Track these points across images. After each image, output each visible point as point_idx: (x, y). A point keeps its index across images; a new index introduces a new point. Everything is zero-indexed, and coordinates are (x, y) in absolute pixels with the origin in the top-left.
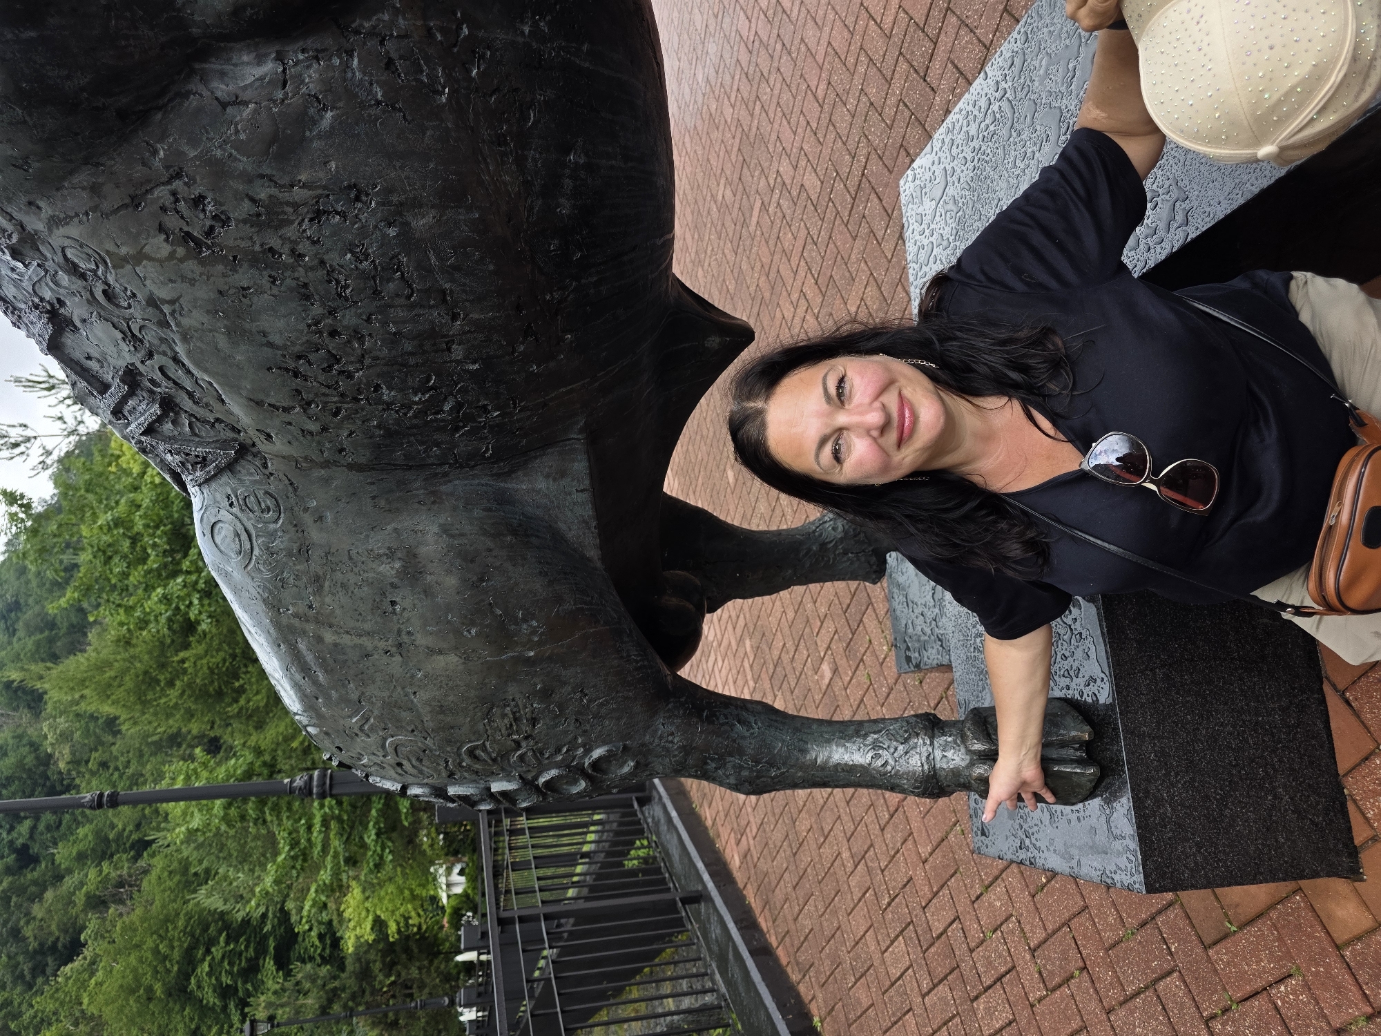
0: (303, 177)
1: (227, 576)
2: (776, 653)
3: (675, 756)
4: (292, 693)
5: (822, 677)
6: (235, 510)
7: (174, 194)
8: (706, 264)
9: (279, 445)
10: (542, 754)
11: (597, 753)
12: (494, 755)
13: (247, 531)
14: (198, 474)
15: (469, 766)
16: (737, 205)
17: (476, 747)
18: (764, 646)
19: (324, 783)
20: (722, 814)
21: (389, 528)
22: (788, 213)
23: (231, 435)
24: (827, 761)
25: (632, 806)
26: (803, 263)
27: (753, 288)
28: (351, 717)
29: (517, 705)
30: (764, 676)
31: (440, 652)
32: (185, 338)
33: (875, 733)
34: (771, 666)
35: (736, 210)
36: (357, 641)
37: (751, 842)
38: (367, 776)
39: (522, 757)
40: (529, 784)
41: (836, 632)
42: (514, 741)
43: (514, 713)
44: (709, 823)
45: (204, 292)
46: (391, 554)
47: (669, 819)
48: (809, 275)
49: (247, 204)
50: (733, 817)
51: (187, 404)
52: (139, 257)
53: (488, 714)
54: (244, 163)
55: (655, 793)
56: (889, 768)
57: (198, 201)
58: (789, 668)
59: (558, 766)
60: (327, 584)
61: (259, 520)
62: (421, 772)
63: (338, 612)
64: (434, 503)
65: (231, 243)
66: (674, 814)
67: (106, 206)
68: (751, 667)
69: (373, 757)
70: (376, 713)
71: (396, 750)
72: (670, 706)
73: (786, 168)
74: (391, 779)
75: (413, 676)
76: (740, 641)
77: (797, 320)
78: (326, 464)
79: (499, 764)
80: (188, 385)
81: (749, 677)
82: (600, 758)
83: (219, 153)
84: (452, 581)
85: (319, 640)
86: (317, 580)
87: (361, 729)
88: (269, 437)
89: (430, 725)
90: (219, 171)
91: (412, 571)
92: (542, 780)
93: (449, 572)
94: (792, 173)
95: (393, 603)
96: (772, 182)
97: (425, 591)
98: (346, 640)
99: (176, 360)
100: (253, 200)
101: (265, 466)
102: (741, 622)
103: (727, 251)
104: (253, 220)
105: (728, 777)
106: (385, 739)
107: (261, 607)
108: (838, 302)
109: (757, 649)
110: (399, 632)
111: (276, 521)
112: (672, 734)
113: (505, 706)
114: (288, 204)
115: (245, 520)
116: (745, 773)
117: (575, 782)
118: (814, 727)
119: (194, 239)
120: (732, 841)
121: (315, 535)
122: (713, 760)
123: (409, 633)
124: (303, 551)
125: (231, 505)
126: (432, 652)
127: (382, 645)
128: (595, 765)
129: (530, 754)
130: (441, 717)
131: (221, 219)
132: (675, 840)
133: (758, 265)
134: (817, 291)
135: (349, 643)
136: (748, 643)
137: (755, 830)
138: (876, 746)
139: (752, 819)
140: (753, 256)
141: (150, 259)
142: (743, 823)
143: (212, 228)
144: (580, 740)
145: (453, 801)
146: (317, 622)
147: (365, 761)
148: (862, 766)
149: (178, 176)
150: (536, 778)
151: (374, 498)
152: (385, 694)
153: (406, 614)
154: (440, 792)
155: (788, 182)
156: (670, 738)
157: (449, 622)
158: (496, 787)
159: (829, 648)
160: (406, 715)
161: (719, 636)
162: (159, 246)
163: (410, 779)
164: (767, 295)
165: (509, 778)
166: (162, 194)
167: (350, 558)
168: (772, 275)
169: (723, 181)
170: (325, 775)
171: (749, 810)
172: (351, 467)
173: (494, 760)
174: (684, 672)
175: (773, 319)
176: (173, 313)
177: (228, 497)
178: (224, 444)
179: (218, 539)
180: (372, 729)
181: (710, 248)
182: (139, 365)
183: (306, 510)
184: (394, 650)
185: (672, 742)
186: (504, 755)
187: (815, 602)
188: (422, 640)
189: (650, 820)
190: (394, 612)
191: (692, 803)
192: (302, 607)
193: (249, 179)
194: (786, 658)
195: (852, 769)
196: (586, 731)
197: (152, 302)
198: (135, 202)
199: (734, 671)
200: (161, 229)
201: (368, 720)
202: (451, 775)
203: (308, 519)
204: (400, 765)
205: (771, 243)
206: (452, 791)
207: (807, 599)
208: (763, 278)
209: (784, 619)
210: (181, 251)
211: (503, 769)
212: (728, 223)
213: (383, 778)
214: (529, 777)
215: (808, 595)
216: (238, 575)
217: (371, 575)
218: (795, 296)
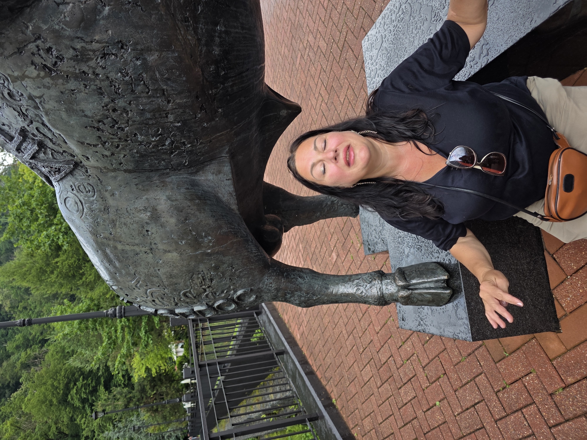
0: (97, 38)
1: (73, 221)
2: (313, 249)
3: (273, 293)
4: (104, 272)
5: (333, 258)
6: (75, 192)
7: (37, 46)
8: (278, 83)
9: (92, 162)
10: (215, 294)
11: (239, 292)
12: (195, 295)
13: (80, 201)
14: (57, 176)
15: (184, 300)
16: (290, 56)
17: (187, 292)
18: (308, 247)
19: (121, 312)
20: (292, 317)
21: (144, 198)
22: (313, 58)
23: (71, 158)
24: (337, 292)
25: (254, 316)
26: (320, 81)
27: (298, 92)
28: (131, 281)
29: (204, 273)
30: (308, 259)
31: (169, 252)
32: (47, 114)
33: (357, 279)
34: (311, 255)
35: (290, 58)
36: (132, 248)
37: (304, 328)
38: (140, 306)
39: (207, 296)
40: (210, 307)
41: (338, 239)
42: (203, 289)
43: (203, 277)
44: (286, 321)
45: (54, 92)
46: (145, 209)
47: (270, 321)
48: (323, 86)
49: (71, 51)
50: (297, 319)
51: (50, 144)
52: (23, 77)
53: (191, 278)
54: (69, 32)
55: (263, 310)
56: (363, 294)
57: (49, 50)
58: (318, 255)
59: (223, 299)
60: (118, 223)
61: (86, 196)
62: (163, 304)
63: (123, 235)
64: (163, 186)
65: (65, 69)
66: (271, 318)
67: (6, 53)
68: (302, 256)
69: (142, 298)
70: (142, 279)
71: (152, 294)
72: (270, 271)
73: (311, 38)
74: (150, 307)
75: (158, 262)
76: (297, 245)
77: (318, 105)
78: (114, 170)
79: (197, 298)
80: (50, 135)
81: (302, 260)
82: (241, 295)
83: (57, 27)
84: (173, 221)
85: (116, 248)
86: (113, 222)
87: (136, 286)
88: (88, 158)
89: (166, 283)
90: (58, 35)
91: (155, 217)
92: (216, 305)
93: (171, 216)
94: (314, 41)
95: (147, 231)
96: (305, 45)
97: (161, 225)
98: (127, 248)
99: (43, 124)
100: (74, 49)
101: (87, 172)
102: (298, 237)
103: (286, 77)
104: (75, 58)
105: (295, 300)
106: (147, 290)
107: (89, 235)
108: (336, 97)
109: (305, 248)
110: (151, 244)
111: (93, 196)
112: (271, 283)
113: (199, 274)
114: (90, 50)
115: (79, 196)
116: (303, 299)
117: (230, 305)
118: (331, 278)
119: (48, 68)
120: (296, 328)
121: (111, 202)
122: (289, 293)
123: (155, 244)
124: (106, 209)
125: (73, 190)
126: (165, 251)
127: (143, 249)
128: (239, 298)
129: (210, 294)
130: (171, 279)
131: (60, 58)
132: (272, 329)
133: (300, 83)
134: (326, 93)
135: (129, 249)
136: (301, 246)
137: (306, 323)
138: (357, 285)
139: (304, 319)
140: (298, 78)
141: (29, 77)
142: (301, 321)
143: (56, 63)
144: (232, 287)
145: (178, 315)
146: (114, 240)
147: (138, 300)
148: (352, 294)
149: (39, 38)
150: (213, 304)
151: (136, 185)
152: (146, 271)
153: (153, 236)
154: (172, 312)
155: (312, 45)
156: (270, 285)
157: (172, 238)
158: (196, 308)
159: (335, 246)
160: (155, 279)
161: (288, 244)
162: (32, 71)
163: (158, 307)
164: (305, 95)
165: (201, 304)
166: (32, 47)
167: (127, 212)
168: (307, 86)
169: (284, 45)
170: (121, 308)
171: (303, 315)
172: (125, 171)
173: (195, 297)
174: (275, 257)
175: (307, 106)
176: (40, 102)
177: (71, 186)
178: (68, 162)
179: (68, 206)
180: (141, 286)
181: (279, 76)
182: (26, 127)
183: (106, 191)
184: (149, 251)
185: (271, 287)
186: (199, 295)
187: (329, 227)
188: (161, 247)
189: (261, 321)
190: (148, 235)
191: (279, 314)
192: (107, 235)
193: (72, 39)
194: (317, 251)
195: (348, 295)
196: (234, 283)
197: (31, 98)
198: (19, 51)
199: (295, 258)
200: (33, 63)
201: (139, 282)
202: (176, 304)
203: (107, 195)
204: (154, 301)
205: (306, 72)
206: (177, 311)
207: (326, 226)
208: (303, 88)
209: (316, 235)
210: (42, 74)
211: (199, 301)
212: (287, 64)
213: (147, 307)
214: (210, 304)
215: (326, 224)
216: (78, 221)
217: (137, 219)
218: (317, 95)
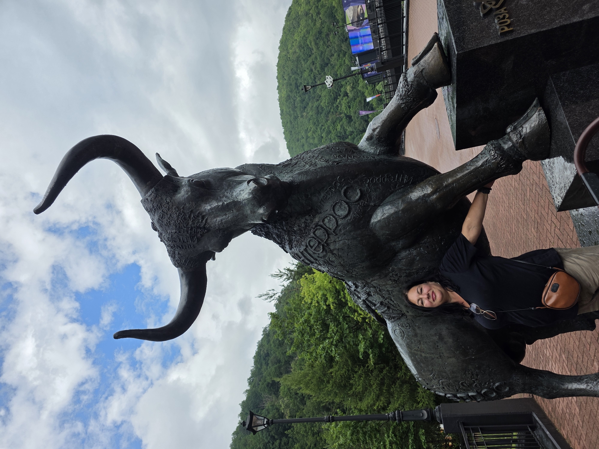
0: (414, 268)
1: (398, 341)
2: (575, 359)
4: (415, 369)
5: (595, 367)
6: (400, 327)
7: (392, 274)
8: (513, 208)
9: (410, 313)
10: (481, 384)
11: (497, 384)
12: (468, 385)
13: (403, 331)
14: (393, 320)
15: (462, 388)
16: (520, 189)
17: (463, 382)
18: (570, 357)
19: (400, 416)
20: (570, 432)
21: (434, 329)
22: (540, 193)
23: (400, 312)
25: (528, 430)
26: (549, 211)
27: (533, 218)
28: (430, 375)
29: (472, 371)
30: (573, 369)
31: (450, 358)
32: (393, 296)
33: (586, 378)
34: (575, 365)
35: (521, 190)
36: (430, 355)
37: (584, 442)
38: (435, 392)
39: (476, 385)
40: (479, 393)
41: (596, 349)
42: (473, 380)
43: (472, 373)
44: (565, 437)
45: (397, 289)
46: (436, 335)
47: (546, 435)
48: (553, 215)
49: (405, 274)
50: (574, 432)
51: (392, 307)
52: (387, 284)
53: (465, 373)
54: (404, 268)
55: (538, 424)
56: (592, 389)
57: (397, 275)
58: (582, 365)
59: (486, 388)
60: (422, 342)
61: (406, 329)
62: (449, 390)
63: (425, 349)
64: (444, 322)
65: (402, 280)
66: (548, 433)
67: (381, 277)
68: (567, 366)
69: (436, 386)
70: (436, 374)
71: (442, 384)
72: (516, 371)
73: (535, 178)
74: (442, 392)
75: (445, 364)
76: (560, 355)
77: (552, 230)
78: (419, 316)
79: (470, 387)
80: (393, 304)
81: (567, 370)
82: (498, 386)
83: (400, 267)
84: (451, 340)
85: (421, 355)
86: (419, 342)
87: (433, 378)
88: (408, 312)
89: (450, 376)
90: (400, 270)
91: (441, 338)
92: (483, 392)
93: (450, 338)
94: (538, 180)
95: (438, 346)
96: (532, 182)
97: (445, 343)
98: (428, 355)
99: (391, 300)
100: (406, 273)
101: (407, 317)
102: (559, 347)
103: (520, 204)
104: (406, 276)
105: (540, 393)
106: (439, 381)
107: (406, 348)
108: (566, 225)
109: (568, 358)
110: (440, 353)
111: (409, 329)
112: (518, 379)
113: (469, 371)
114: (412, 272)
115: (402, 329)
116: (545, 392)
117: (492, 393)
118: (566, 377)
119: (396, 280)
120: (577, 444)
121: (418, 331)
122: (533, 387)
123: (442, 353)
124: (416, 335)
125: (399, 326)
126: (448, 358)
127: (436, 356)
128: (497, 387)
129: (478, 384)
130: (453, 374)
131: (401, 277)
132: (551, 445)
133: (533, 211)
134: (557, 221)
135: (428, 356)
136: (563, 356)
137: (585, 437)
139: (582, 432)
140: (531, 207)
141: (388, 284)
142: (579, 434)
143: (399, 278)
144: (491, 381)
145: (459, 399)
146: (420, 351)
147: (434, 387)
148: (584, 389)
149: (394, 271)
150: (481, 391)
151: (430, 322)
152: (438, 369)
153: (441, 349)
154: (455, 396)
155: (538, 183)
156: (518, 381)
157: (452, 350)
158: (470, 394)
159: (595, 356)
160: (444, 374)
161: (551, 354)
162: (390, 282)
163: (447, 392)
164: (539, 221)
165: (473, 391)
166: (391, 274)
167: (427, 336)
168: (540, 214)
169: (513, 180)
170: (400, 413)
171: (580, 428)
172: (425, 316)
173: (469, 386)
175: (543, 229)
176: (391, 293)
177: (398, 324)
178: (399, 314)
179: (396, 333)
180: (436, 378)
181: (513, 203)
182: (384, 301)
183: (416, 326)
184: (439, 357)
185: (519, 382)
186: (471, 385)
187: (585, 337)
188: (445, 355)
189: (538, 437)
190: (438, 348)
191: (556, 429)
192: (416, 348)
193: (405, 270)
194: (580, 361)
195: (581, 390)
196: (492, 378)
197: (388, 291)
198: (386, 276)
199: (561, 368)
200: (390, 280)
201: (435, 375)
202: (457, 391)
203: (416, 328)
204: (444, 388)
205: (536, 203)
206: (458, 395)
207: (582, 337)
208: (536, 215)
209: (575, 345)
210: (394, 283)
211: (471, 389)
212: (519, 195)
213: (439, 392)
214: (479, 391)
215: (582, 335)
216: (401, 341)
217: (432, 340)
218: (550, 222)
